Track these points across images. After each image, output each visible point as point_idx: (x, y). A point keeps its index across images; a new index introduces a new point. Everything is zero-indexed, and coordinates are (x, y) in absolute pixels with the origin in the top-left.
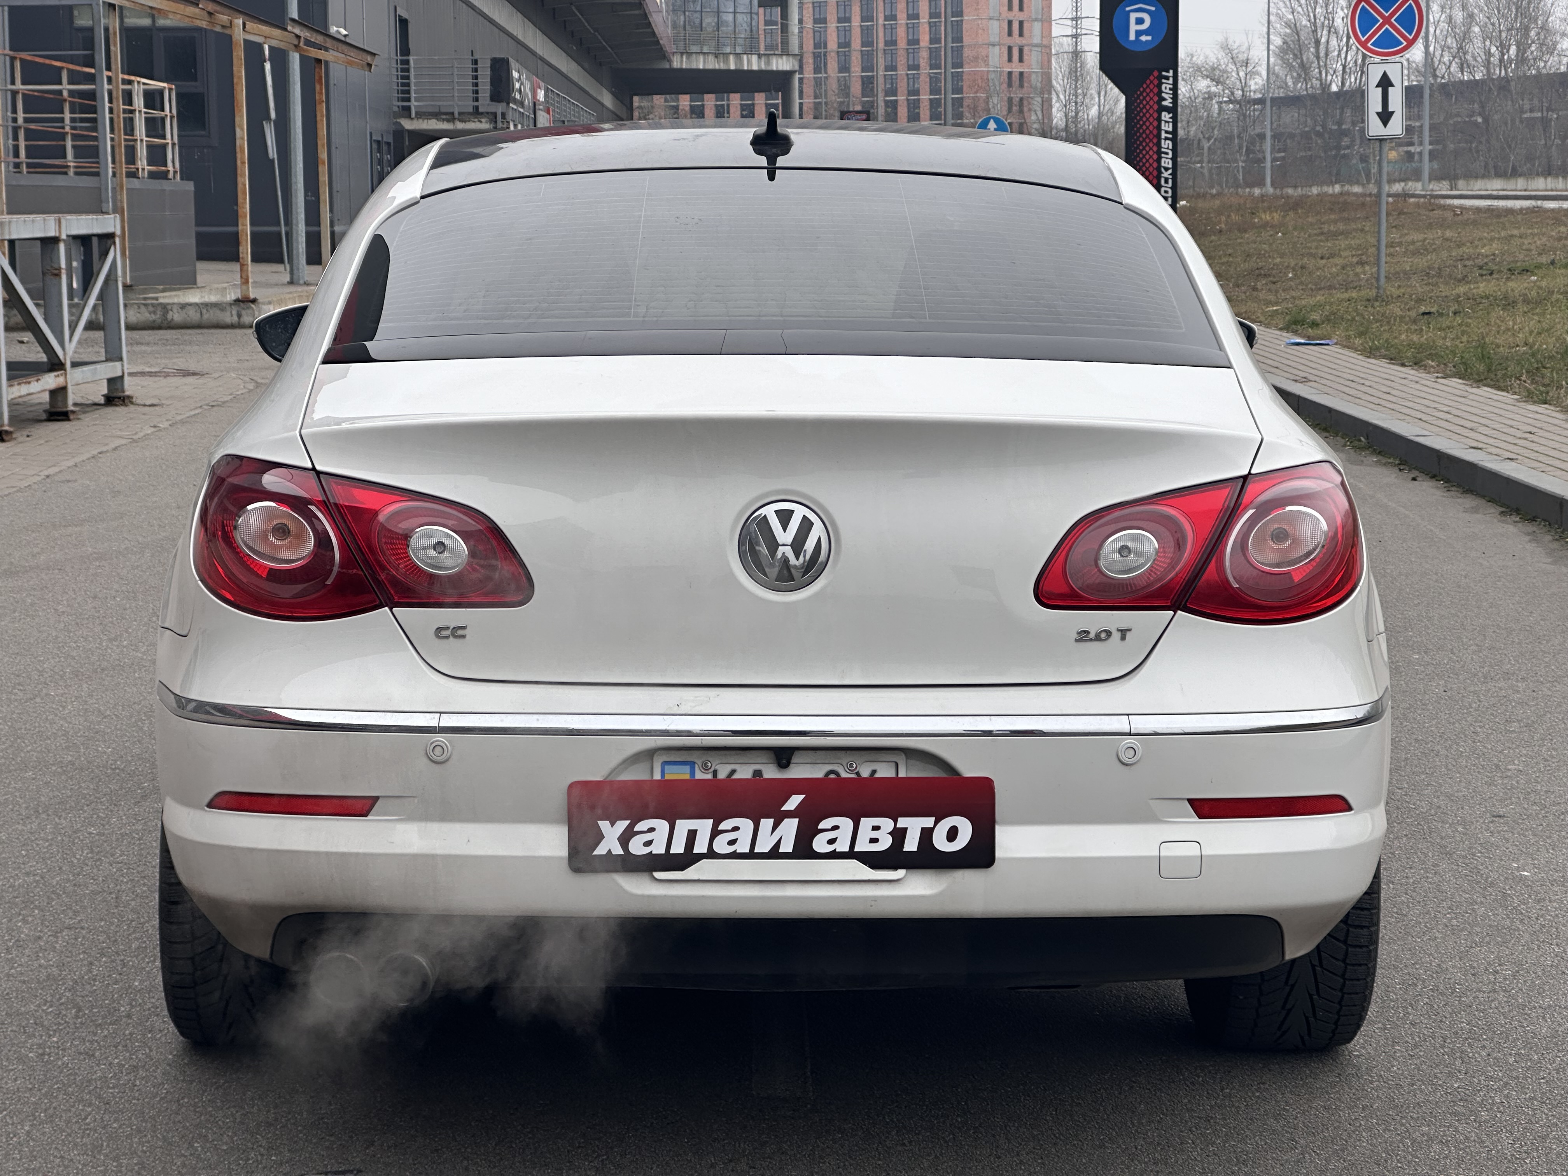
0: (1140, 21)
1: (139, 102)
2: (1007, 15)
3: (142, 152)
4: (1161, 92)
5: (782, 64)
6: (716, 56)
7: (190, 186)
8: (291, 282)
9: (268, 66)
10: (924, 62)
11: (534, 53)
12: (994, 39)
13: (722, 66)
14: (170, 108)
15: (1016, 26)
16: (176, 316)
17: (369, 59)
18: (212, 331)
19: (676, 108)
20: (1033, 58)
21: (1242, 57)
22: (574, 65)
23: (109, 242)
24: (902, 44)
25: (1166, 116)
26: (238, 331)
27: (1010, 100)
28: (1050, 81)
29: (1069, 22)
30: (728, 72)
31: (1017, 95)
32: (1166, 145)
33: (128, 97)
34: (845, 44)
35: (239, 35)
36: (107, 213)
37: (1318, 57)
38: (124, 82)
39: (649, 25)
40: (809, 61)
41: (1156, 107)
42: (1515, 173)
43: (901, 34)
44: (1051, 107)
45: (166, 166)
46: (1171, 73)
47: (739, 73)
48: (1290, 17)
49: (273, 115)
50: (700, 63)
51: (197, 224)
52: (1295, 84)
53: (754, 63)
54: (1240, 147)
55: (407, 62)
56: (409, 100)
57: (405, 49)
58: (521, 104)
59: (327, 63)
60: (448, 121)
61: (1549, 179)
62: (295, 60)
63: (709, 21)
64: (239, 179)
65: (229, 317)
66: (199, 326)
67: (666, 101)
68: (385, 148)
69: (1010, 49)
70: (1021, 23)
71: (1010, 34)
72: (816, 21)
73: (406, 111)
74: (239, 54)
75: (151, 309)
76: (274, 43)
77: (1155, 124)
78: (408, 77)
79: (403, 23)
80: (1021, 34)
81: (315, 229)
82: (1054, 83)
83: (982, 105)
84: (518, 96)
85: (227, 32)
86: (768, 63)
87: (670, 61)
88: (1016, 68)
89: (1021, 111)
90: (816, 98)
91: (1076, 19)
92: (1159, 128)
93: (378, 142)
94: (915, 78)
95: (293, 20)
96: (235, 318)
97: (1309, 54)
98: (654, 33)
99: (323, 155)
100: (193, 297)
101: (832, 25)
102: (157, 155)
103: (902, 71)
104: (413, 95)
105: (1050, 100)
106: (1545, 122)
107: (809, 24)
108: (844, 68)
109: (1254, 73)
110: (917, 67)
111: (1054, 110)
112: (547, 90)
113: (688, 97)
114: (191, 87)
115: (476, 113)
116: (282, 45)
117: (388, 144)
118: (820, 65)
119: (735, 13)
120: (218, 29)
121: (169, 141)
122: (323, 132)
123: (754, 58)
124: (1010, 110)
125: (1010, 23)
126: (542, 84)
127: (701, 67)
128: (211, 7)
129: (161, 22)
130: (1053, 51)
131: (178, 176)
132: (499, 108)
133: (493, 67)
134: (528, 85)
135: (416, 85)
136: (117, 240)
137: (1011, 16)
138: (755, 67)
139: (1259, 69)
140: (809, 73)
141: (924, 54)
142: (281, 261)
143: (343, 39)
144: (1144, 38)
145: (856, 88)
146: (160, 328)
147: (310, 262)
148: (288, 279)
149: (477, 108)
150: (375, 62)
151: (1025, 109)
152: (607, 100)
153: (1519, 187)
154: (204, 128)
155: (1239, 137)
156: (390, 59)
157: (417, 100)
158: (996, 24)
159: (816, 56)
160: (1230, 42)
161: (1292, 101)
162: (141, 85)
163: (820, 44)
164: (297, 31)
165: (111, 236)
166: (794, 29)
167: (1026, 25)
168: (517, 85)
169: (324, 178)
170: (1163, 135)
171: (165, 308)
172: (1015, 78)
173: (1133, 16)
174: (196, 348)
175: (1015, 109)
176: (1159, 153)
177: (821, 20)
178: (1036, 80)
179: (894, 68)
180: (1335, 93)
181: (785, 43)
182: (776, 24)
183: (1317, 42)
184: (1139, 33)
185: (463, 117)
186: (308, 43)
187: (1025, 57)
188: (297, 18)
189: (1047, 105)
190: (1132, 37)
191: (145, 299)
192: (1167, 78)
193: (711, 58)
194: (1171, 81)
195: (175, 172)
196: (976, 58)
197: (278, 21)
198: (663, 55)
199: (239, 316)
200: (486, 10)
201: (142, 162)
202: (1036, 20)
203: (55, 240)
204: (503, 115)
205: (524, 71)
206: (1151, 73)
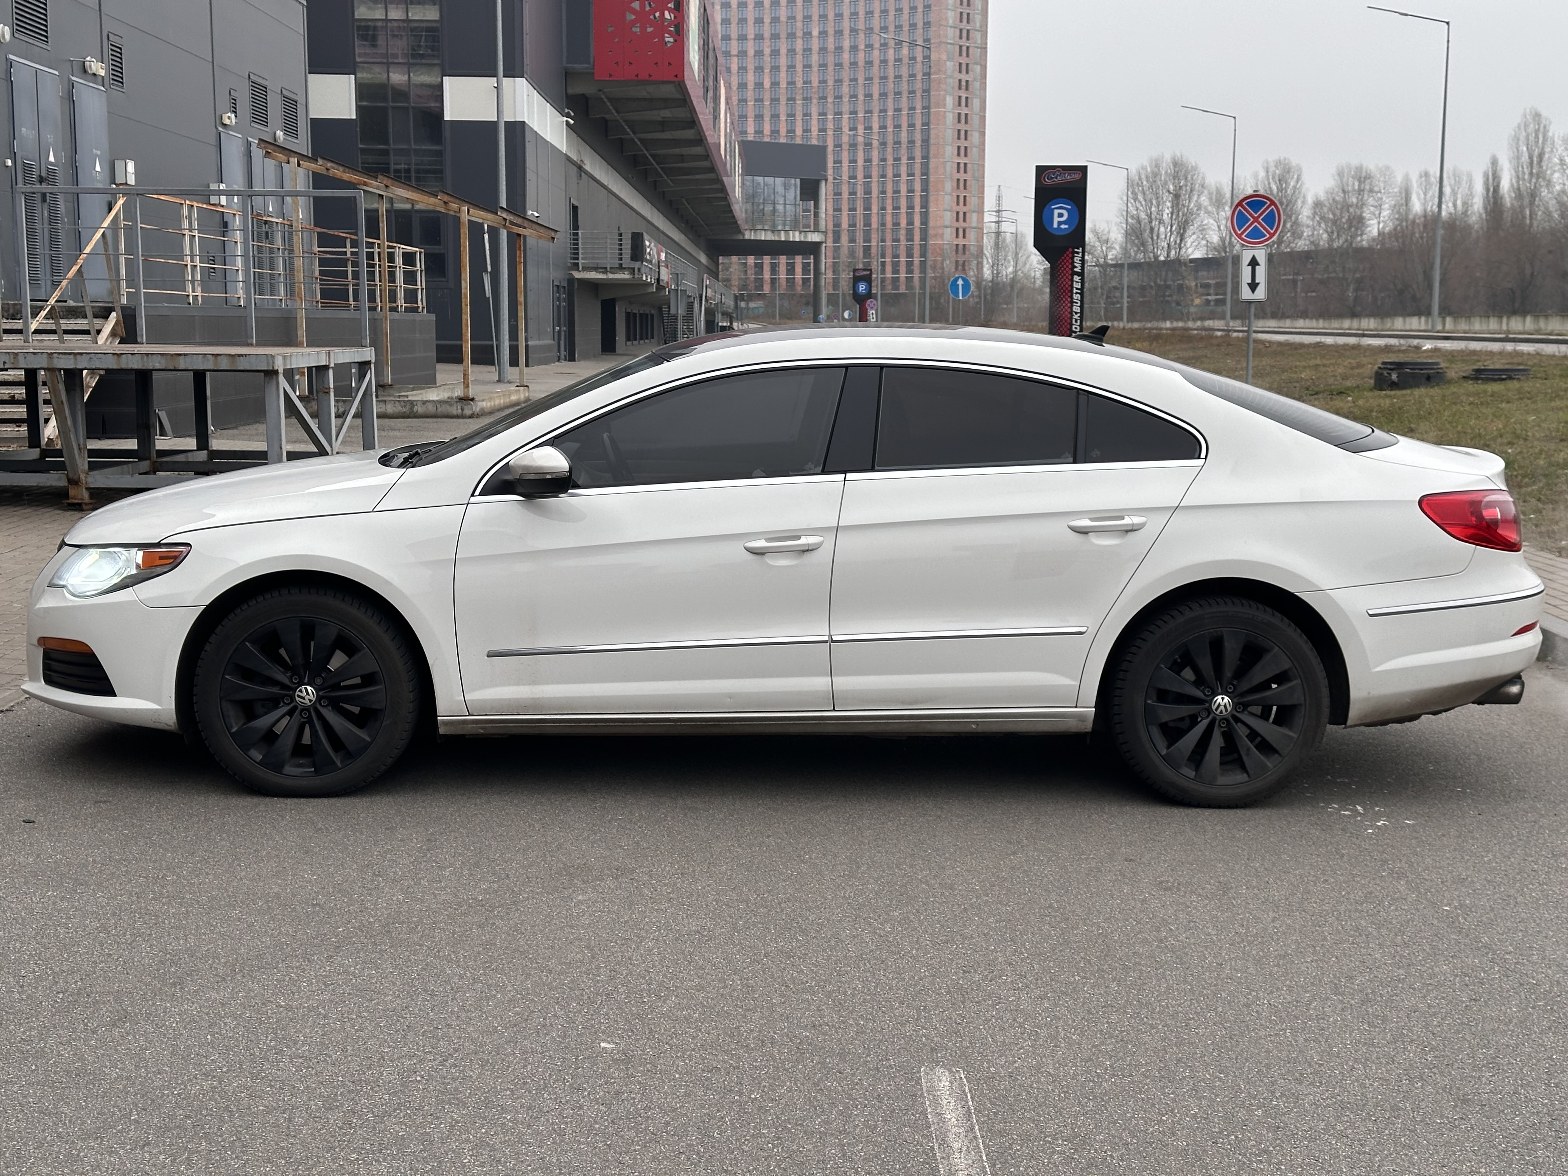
0: (1061, 215)
1: (399, 260)
2: (956, 208)
3: (401, 294)
4: (1073, 262)
5: (814, 237)
6: (773, 232)
7: (433, 317)
8: (499, 381)
9: (486, 236)
10: (902, 238)
11: (658, 229)
12: (947, 223)
13: (777, 238)
14: (420, 265)
15: (961, 215)
16: (419, 409)
17: (553, 234)
18: (444, 420)
19: (745, 264)
20: (972, 235)
21: (1104, 238)
22: (683, 237)
23: (367, 367)
24: (889, 225)
25: (1077, 278)
26: (461, 420)
27: (957, 262)
28: (982, 251)
29: (994, 213)
30: (780, 242)
31: (961, 259)
32: (1077, 297)
33: (391, 257)
34: (853, 225)
35: (465, 217)
36: (365, 347)
37: (1152, 238)
38: (389, 247)
39: (731, 211)
40: (830, 235)
41: (1070, 272)
42: (1284, 317)
43: (889, 219)
44: (982, 267)
45: (417, 303)
46: (1080, 250)
47: (787, 242)
48: (1135, 212)
49: (489, 269)
50: (763, 236)
51: (437, 339)
52: (1136, 255)
53: (796, 237)
54: (1102, 294)
55: (577, 234)
56: (577, 259)
57: (575, 226)
58: (650, 262)
59: (525, 237)
60: (603, 273)
61: (1307, 320)
62: (504, 234)
63: (768, 208)
64: (464, 317)
65: (455, 410)
66: (435, 416)
67: (739, 259)
68: (562, 290)
69: (957, 229)
70: (965, 213)
71: (957, 220)
72: (835, 210)
73: (576, 266)
74: (465, 231)
75: (403, 404)
76: (490, 223)
77: (1070, 283)
78: (577, 244)
79: (575, 209)
80: (964, 221)
81: (515, 343)
82: (985, 252)
83: (939, 265)
84: (648, 257)
85: (458, 215)
86: (805, 237)
87: (744, 235)
88: (961, 241)
89: (964, 269)
90: (834, 258)
91: (998, 211)
92: (1072, 287)
93: (557, 286)
94: (897, 247)
95: (502, 208)
96: (460, 411)
97: (1146, 234)
98: (734, 217)
99: (521, 299)
100: (433, 395)
101: (845, 213)
102: (411, 296)
103: (889, 243)
104: (581, 256)
105: (982, 263)
106: (1295, 282)
107: (831, 212)
108: (852, 240)
109: (1110, 248)
110: (898, 240)
111: (985, 269)
112: (667, 253)
113: (753, 257)
114: (435, 249)
115: (621, 268)
116: (495, 225)
117: (564, 287)
118: (837, 238)
119: (785, 204)
120: (452, 213)
121: (419, 287)
122: (521, 283)
123: (797, 233)
124: (956, 269)
125: (958, 213)
126: (664, 249)
127: (763, 238)
128: (446, 198)
129: (417, 207)
130: (985, 232)
131: (425, 310)
132: (636, 265)
133: (632, 238)
134: (655, 250)
135: (583, 249)
136: (372, 366)
137: (958, 209)
138: (797, 239)
139: (1115, 245)
140: (830, 244)
141: (903, 232)
142: (494, 364)
143: (535, 220)
144: (1063, 226)
145: (860, 253)
146: (408, 417)
147: (511, 365)
148: (497, 379)
149: (621, 265)
150: (557, 236)
151: (967, 268)
152: (703, 258)
153: (1287, 325)
154: (444, 277)
155: (1102, 288)
156: (566, 232)
157: (583, 259)
158: (949, 213)
159: (834, 232)
160: (1097, 227)
161: (1135, 266)
162: (400, 249)
163: (837, 225)
164: (504, 215)
165: (368, 363)
166: (823, 215)
167: (968, 215)
168: (648, 250)
169: (521, 314)
170: (1075, 291)
171: (412, 403)
172: (960, 248)
173: (1056, 212)
174: (432, 434)
175: (960, 268)
176: (1072, 302)
177: (838, 210)
178: (973, 250)
179: (883, 241)
180: (1163, 261)
181: (816, 224)
182: (809, 211)
183: (1152, 229)
184: (1060, 223)
185: (613, 270)
186: (512, 223)
187: (967, 235)
188: (505, 207)
189: (980, 266)
190: (1055, 226)
191: (399, 396)
192: (1078, 253)
193: (769, 233)
194: (1080, 255)
195: (423, 308)
196: (936, 235)
197: (492, 207)
198: (739, 231)
199: (462, 410)
200: (627, 201)
201: (401, 302)
202: (974, 212)
203: (326, 368)
204: (639, 270)
205: (653, 241)
206: (1067, 250)
